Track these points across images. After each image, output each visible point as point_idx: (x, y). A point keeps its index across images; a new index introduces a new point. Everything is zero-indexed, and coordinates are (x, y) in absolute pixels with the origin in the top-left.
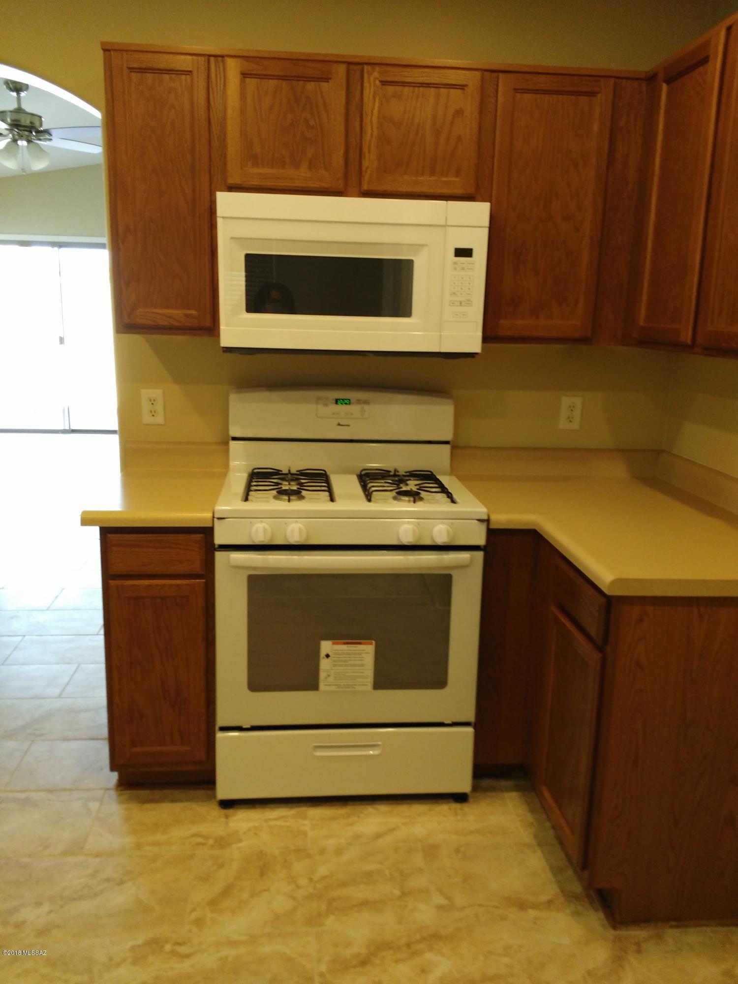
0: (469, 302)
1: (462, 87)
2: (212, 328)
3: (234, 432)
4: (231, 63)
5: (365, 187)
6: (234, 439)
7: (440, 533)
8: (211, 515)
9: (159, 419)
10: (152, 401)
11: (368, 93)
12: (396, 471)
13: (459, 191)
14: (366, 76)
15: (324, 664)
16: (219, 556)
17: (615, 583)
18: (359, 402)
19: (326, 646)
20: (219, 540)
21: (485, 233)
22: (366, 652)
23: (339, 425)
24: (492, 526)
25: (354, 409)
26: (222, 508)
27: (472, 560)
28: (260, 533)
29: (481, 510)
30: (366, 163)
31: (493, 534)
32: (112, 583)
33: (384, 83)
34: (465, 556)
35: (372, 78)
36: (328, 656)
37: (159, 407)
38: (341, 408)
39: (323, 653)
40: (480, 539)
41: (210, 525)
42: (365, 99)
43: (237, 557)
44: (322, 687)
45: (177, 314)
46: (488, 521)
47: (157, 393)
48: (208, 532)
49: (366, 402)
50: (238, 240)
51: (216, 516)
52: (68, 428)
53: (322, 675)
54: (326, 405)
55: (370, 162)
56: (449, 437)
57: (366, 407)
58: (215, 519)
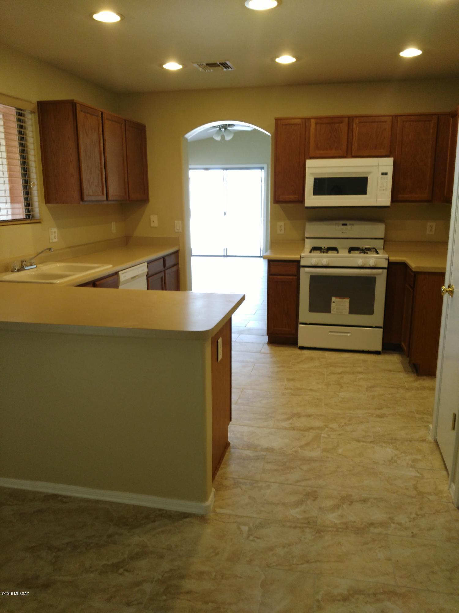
0: (386, 189)
1: (386, 122)
2: (302, 201)
3: (307, 235)
4: (312, 120)
5: (353, 154)
6: (307, 238)
7: (372, 263)
8: (300, 257)
9: (283, 232)
10: (281, 226)
11: (355, 125)
12: (362, 248)
13: (384, 154)
14: (354, 121)
15: (333, 305)
16: (302, 269)
17: (416, 267)
18: (350, 224)
19: (334, 299)
20: (302, 264)
21: (392, 168)
22: (346, 302)
23: (343, 232)
24: (390, 261)
25: (348, 227)
26: (303, 254)
27: (382, 272)
28: (314, 262)
29: (386, 256)
30: (353, 147)
31: (390, 264)
32: (271, 277)
33: (360, 122)
34: (380, 271)
35: (356, 121)
36: (334, 302)
37: (283, 228)
38: (344, 227)
39: (332, 301)
40: (386, 265)
41: (299, 259)
42: (354, 127)
43: (307, 269)
44: (332, 312)
45: (292, 197)
46: (388, 259)
47: (282, 223)
48: (299, 262)
49: (353, 225)
50: (311, 174)
51: (301, 256)
52: (225, 255)
53: (332, 308)
54: (338, 226)
55: (355, 147)
56: (383, 236)
57: (352, 226)
58: (301, 258)
